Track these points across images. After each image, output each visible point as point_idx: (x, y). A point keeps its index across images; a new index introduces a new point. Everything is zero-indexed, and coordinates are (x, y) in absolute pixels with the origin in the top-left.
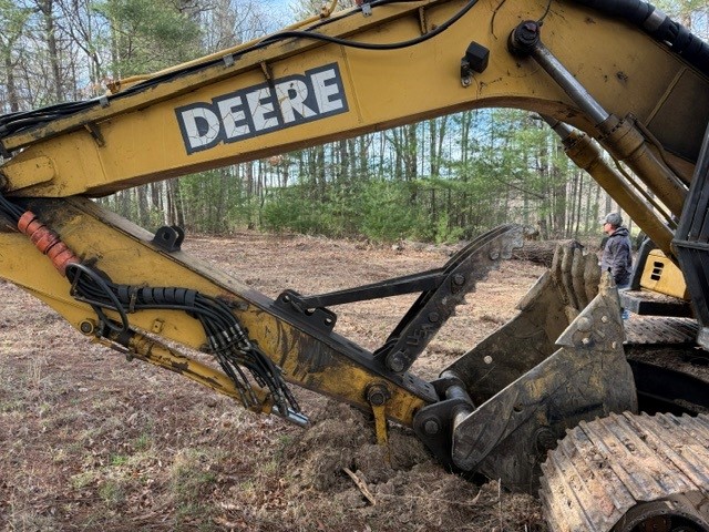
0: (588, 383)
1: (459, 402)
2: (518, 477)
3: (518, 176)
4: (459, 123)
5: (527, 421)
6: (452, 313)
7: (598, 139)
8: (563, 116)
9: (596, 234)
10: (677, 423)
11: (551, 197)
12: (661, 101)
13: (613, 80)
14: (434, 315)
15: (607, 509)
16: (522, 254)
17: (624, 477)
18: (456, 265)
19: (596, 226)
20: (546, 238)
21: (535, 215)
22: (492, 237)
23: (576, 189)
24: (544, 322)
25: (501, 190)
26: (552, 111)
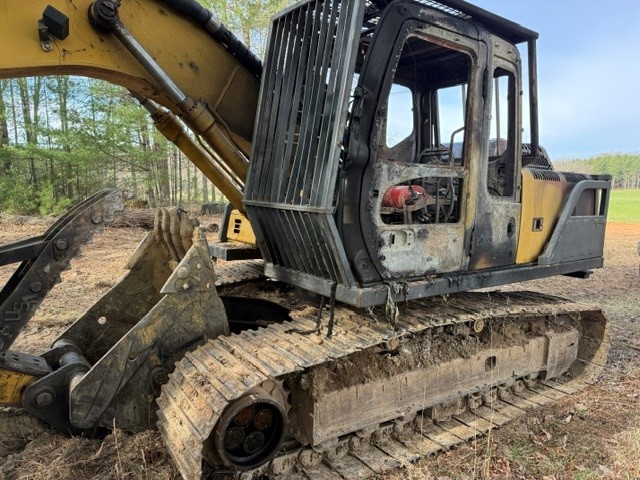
0: (191, 321)
1: (73, 367)
2: (138, 419)
3: (121, 148)
4: (54, 91)
5: (141, 365)
6: (57, 279)
7: (180, 116)
8: (149, 93)
9: (196, 202)
10: (254, 335)
11: (155, 170)
12: (224, 91)
13: (187, 68)
14: (36, 285)
15: (209, 416)
16: (134, 222)
17: (219, 386)
18: (57, 231)
19: (196, 195)
20: (154, 206)
21: (143, 185)
22: (94, 201)
23: (176, 163)
24: (152, 278)
25: (107, 162)
26: (139, 88)
